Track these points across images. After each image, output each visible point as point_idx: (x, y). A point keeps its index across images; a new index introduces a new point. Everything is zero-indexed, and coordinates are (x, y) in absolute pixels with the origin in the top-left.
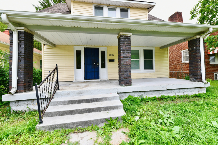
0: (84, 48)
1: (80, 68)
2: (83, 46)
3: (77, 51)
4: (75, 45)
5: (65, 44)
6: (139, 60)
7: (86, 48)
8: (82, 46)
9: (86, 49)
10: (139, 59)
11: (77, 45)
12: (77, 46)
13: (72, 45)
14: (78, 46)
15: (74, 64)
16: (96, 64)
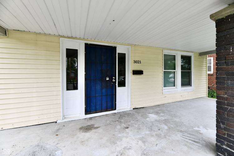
0: (86, 45)
1: (76, 88)
2: (84, 39)
3: (68, 50)
4: (63, 37)
5: (38, 30)
6: (174, 72)
7: (91, 44)
8: (80, 39)
9: (89, 48)
10: (175, 70)
11: (70, 35)
12: (68, 37)
13: (57, 34)
14: (72, 37)
15: (61, 81)
16: (111, 79)
